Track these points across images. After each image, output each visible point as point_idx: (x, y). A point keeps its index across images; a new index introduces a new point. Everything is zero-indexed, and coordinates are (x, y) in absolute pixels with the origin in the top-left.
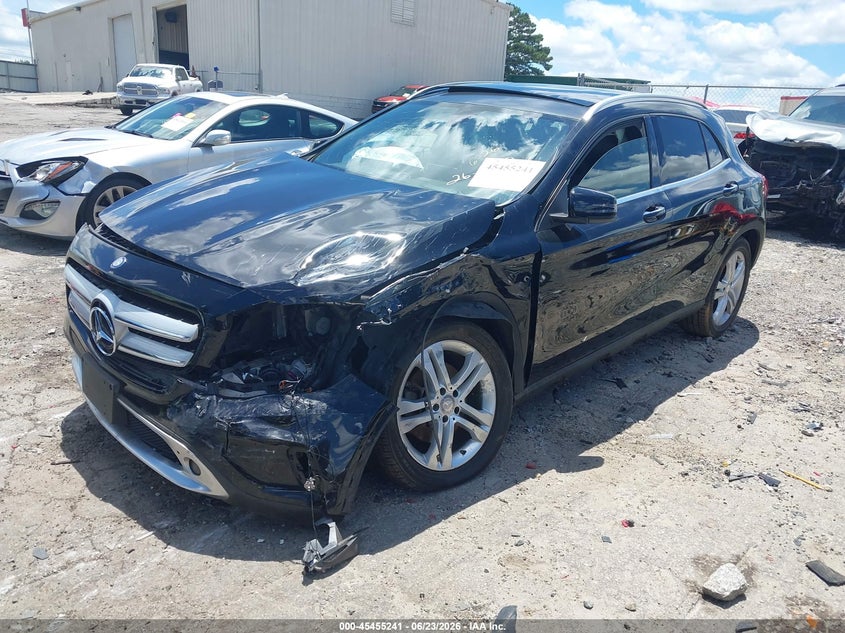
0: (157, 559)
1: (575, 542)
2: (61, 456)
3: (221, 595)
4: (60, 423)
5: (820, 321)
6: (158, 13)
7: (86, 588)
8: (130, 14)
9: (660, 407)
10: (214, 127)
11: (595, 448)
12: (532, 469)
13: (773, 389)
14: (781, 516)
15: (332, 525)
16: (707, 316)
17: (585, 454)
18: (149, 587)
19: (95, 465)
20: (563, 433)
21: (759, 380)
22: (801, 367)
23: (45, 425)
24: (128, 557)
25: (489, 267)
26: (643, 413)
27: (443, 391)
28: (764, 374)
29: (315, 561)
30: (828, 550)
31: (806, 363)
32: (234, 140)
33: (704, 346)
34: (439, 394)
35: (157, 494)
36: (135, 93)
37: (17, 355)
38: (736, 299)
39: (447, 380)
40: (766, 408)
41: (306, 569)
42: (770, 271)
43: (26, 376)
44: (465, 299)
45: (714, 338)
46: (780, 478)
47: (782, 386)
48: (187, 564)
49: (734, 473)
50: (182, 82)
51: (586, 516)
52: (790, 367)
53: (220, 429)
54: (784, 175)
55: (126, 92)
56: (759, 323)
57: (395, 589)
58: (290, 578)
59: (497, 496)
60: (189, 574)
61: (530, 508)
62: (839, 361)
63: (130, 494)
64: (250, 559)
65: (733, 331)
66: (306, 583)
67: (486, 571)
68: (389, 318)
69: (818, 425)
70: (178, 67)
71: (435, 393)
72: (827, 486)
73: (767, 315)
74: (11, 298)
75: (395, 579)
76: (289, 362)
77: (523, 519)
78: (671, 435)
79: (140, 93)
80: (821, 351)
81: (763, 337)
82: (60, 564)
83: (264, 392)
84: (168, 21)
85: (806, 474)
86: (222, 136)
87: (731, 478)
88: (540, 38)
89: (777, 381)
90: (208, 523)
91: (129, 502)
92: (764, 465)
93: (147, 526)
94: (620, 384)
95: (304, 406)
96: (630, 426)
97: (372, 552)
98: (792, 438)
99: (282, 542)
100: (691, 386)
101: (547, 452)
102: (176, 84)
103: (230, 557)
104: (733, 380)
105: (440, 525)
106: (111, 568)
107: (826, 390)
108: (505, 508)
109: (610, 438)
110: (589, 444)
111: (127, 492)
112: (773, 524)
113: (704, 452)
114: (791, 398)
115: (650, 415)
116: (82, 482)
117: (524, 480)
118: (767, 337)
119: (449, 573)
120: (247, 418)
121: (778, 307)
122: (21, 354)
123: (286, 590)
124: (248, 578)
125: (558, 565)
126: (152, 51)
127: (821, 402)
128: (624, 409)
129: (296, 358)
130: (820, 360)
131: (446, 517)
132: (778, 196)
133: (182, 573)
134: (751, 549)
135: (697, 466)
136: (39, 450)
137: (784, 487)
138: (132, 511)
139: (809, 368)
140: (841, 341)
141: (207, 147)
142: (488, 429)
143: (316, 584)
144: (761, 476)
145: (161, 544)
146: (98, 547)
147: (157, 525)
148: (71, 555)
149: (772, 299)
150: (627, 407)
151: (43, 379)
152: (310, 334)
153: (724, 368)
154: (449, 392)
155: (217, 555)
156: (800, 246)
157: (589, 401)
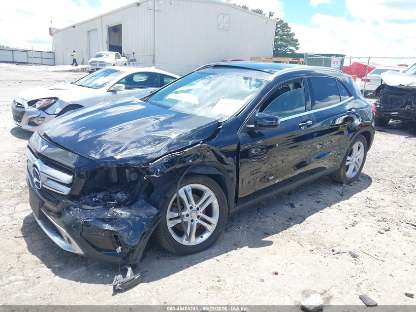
0: (49, 282)
1: (247, 281)
2: (20, 234)
3: (73, 299)
4: (23, 219)
5: (405, 176)
6: (109, 28)
7: (15, 293)
8: (97, 29)
9: (309, 217)
10: (118, 82)
11: (270, 237)
12: (236, 246)
13: (371, 210)
14: (353, 273)
15: (130, 269)
16: (342, 173)
17: (265, 239)
18: (42, 294)
19: (34, 238)
20: (257, 229)
21: (365, 205)
22: (389, 199)
23: (16, 220)
24: (37, 280)
25: (212, 150)
26: (300, 221)
27: (191, 208)
28: (368, 202)
29: (118, 285)
30: (373, 290)
31: (392, 197)
32: (126, 88)
33: (341, 188)
34: (189, 209)
35: (57, 252)
36: (96, 65)
37: (13, 188)
38: (360, 166)
39: (193, 202)
40: (364, 219)
41: (114, 288)
42: (386, 151)
43: (14, 197)
44: (201, 165)
45: (347, 184)
46: (360, 254)
47: (375, 208)
48: (62, 284)
49: (337, 250)
50: (118, 60)
51: (256, 269)
52: (383, 199)
53: (79, 223)
54: (400, 102)
55: (92, 65)
56: (373, 177)
57: (154, 299)
58: (107, 292)
59: (215, 258)
60: (62, 289)
61: (230, 264)
62: (409, 197)
63: (45, 252)
64: (91, 283)
65: (359, 180)
66: (113, 295)
67: (199, 293)
68: (159, 174)
69: (387, 228)
70: (117, 53)
71: (187, 209)
72: (383, 259)
73: (378, 173)
74: (17, 161)
75: (156, 295)
76: (116, 193)
77: (225, 269)
78: (311, 232)
79: (98, 65)
80: (401, 192)
81: (373, 184)
82: (7, 282)
83: (102, 207)
84: (113, 31)
85: (373, 252)
86: (121, 87)
87: (334, 253)
88: (293, 34)
89: (374, 206)
90: (77, 266)
91: (44, 256)
92: (353, 247)
93: (49, 267)
94: (292, 206)
95: (118, 214)
96: (291, 226)
97: (148, 282)
98: (372, 235)
99: (108, 275)
100: (328, 208)
101: (247, 238)
102: (115, 61)
103: (82, 282)
104: (351, 205)
105: (184, 271)
106: (28, 285)
107: (398, 211)
108: (218, 264)
109: (280, 232)
110: (267, 234)
111: (44, 251)
112: (349, 276)
113: (325, 240)
114: (378, 215)
115: (303, 221)
116: (25, 245)
117: (231, 251)
118: (376, 184)
119: (181, 293)
120: (91, 219)
121: (386, 169)
122: (15, 187)
123: (103, 298)
124: (88, 291)
125: (235, 291)
126: (106, 46)
127: (394, 217)
128: (291, 218)
129: (119, 191)
130: (400, 196)
131: (188, 267)
132: (397, 113)
133: (59, 289)
134: (333, 287)
135: (319, 247)
136: (11, 231)
137: (360, 258)
138: (44, 259)
139: (393, 200)
140: (414, 187)
141: (114, 92)
142: (215, 226)
143: (118, 295)
144: (350, 253)
145: (53, 274)
146: (25, 275)
147: (53, 266)
148: (12, 278)
149: (383, 165)
150: (293, 217)
151: (21, 198)
152: (128, 180)
153: (348, 199)
154: (195, 208)
155: (77, 281)
156: (407, 138)
157: (274, 214)
